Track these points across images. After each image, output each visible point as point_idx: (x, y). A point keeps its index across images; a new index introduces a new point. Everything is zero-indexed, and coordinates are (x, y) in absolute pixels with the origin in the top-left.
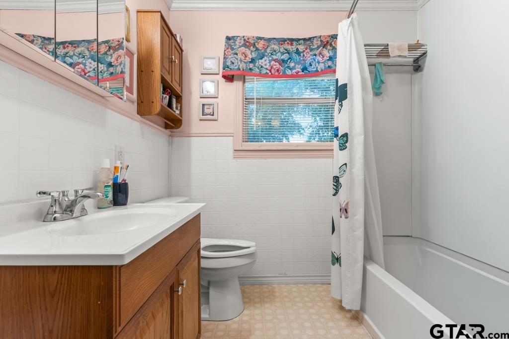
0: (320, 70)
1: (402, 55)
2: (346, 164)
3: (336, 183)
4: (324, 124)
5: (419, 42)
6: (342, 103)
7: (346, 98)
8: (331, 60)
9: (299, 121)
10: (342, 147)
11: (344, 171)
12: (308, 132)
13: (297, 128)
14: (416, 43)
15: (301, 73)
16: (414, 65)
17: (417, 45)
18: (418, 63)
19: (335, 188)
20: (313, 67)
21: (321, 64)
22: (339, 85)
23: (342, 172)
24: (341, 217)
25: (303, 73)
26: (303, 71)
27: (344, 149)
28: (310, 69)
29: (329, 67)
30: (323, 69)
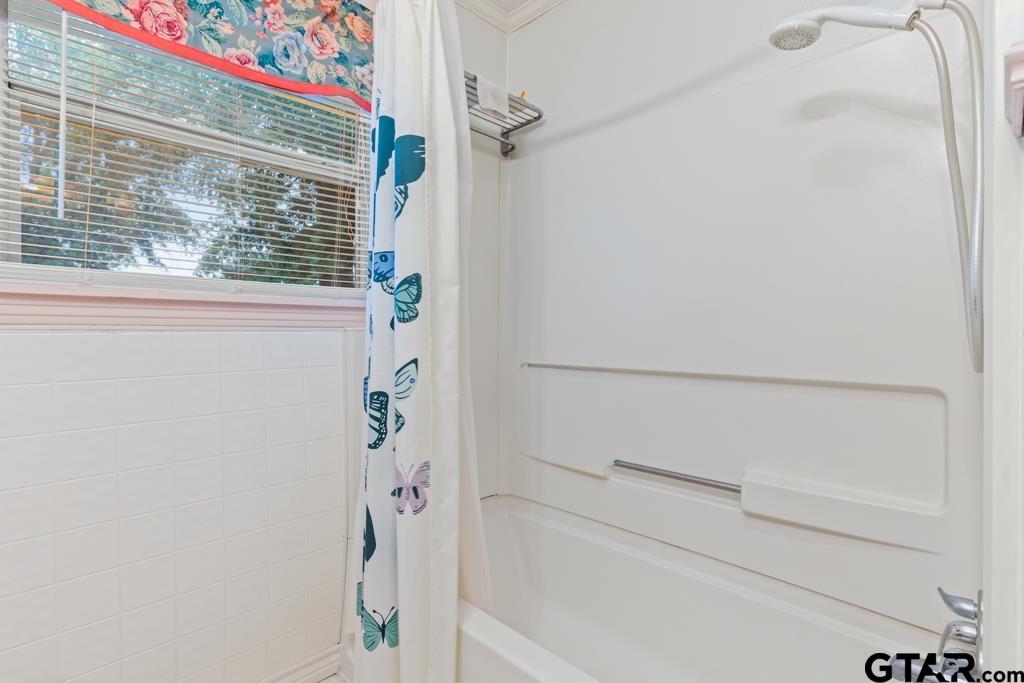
0: (313, 81)
1: (499, 111)
2: (415, 361)
3: (379, 410)
4: (251, 224)
5: (524, 97)
6: (406, 188)
7: (416, 176)
8: (343, 63)
9: (183, 206)
10: (406, 313)
11: (412, 381)
12: (206, 239)
13: (179, 226)
14: (519, 96)
15: (256, 67)
16: (502, 139)
17: (519, 101)
18: (507, 138)
19: (376, 424)
20: (292, 63)
21: (315, 63)
22: (397, 136)
23: (407, 384)
24: (401, 512)
25: (263, 71)
26: (261, 64)
27: (411, 319)
28: (285, 65)
29: (339, 80)
30: (323, 80)
